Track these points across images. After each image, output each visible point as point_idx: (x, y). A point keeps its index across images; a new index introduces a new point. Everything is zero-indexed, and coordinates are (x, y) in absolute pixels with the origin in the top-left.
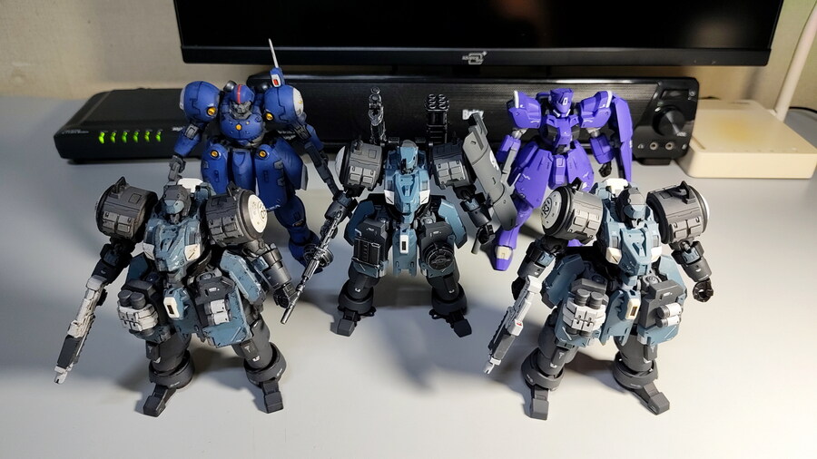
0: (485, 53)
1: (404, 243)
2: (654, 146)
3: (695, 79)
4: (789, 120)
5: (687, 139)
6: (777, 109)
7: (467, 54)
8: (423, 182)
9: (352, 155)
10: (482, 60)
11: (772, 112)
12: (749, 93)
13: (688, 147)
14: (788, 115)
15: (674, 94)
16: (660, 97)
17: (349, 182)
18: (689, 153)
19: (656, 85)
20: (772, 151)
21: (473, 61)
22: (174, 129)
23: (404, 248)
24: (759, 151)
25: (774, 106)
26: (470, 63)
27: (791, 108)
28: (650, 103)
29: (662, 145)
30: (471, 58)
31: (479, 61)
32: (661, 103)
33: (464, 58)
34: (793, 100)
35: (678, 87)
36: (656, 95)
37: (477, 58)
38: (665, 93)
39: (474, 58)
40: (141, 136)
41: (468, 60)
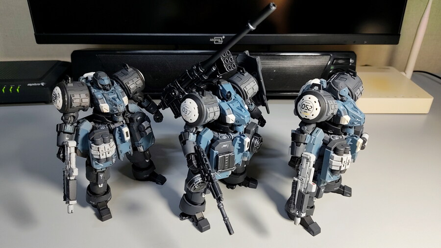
0: (224, 37)
3: (353, 52)
4: (413, 78)
6: (406, 72)
7: (213, 37)
11: (403, 73)
12: (391, 62)
14: (413, 75)
15: (340, 61)
16: (332, 64)
19: (329, 56)
20: (403, 97)
22: (29, 85)
24: (396, 97)
25: (405, 70)
26: (215, 43)
27: (414, 71)
28: (326, 67)
30: (215, 40)
31: (221, 42)
32: (332, 68)
33: (211, 40)
34: (415, 67)
35: (343, 58)
36: (329, 62)
37: (219, 40)
38: (335, 61)
39: (217, 40)
40: (7, 89)
41: (213, 41)
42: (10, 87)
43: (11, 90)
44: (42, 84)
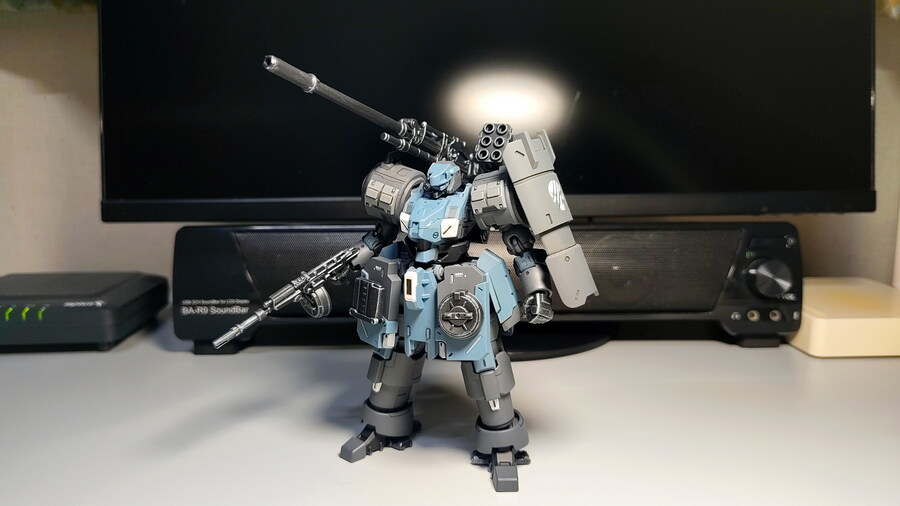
2: (753, 315)
5: (798, 304)
13: (800, 316)
22: (68, 304)
23: (409, 292)
29: (765, 316)
42: (24, 308)
43: (24, 314)
44: (99, 304)
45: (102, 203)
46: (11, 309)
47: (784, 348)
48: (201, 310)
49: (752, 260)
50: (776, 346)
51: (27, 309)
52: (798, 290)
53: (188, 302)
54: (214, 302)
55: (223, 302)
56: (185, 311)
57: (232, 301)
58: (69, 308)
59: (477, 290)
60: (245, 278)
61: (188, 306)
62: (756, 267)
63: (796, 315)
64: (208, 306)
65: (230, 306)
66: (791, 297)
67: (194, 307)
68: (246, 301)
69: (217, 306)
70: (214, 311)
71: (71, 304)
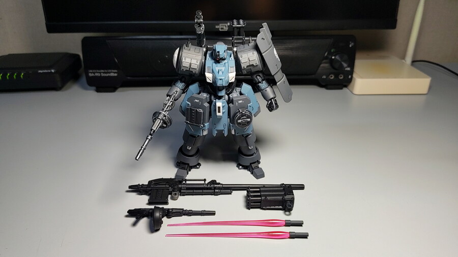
0: (229, 24)
1: (219, 108)
2: (332, 76)
3: (353, 35)
5: (351, 72)
7: (218, 25)
8: (231, 67)
9: (184, 51)
10: (227, 28)
13: (352, 77)
15: (341, 44)
17: (182, 68)
18: (353, 80)
21: (222, 28)
22: (39, 71)
23: (219, 112)
26: (220, 30)
29: (337, 76)
30: (221, 27)
31: (226, 29)
32: (333, 50)
33: (217, 27)
37: (224, 27)
39: (222, 27)
40: (18, 76)
41: (219, 29)
42: (21, 73)
43: (22, 76)
44: (53, 71)
45: (46, 23)
46: (16, 74)
47: (345, 90)
48: (96, 74)
49: (334, 52)
50: (342, 89)
51: (23, 74)
52: (352, 65)
53: (91, 71)
54: (102, 71)
55: (106, 71)
56: (90, 75)
57: (110, 71)
58: (40, 73)
59: (249, 107)
60: (115, 61)
61: (91, 73)
62: (335, 56)
63: (350, 77)
64: (100, 73)
65: (110, 73)
66: (349, 69)
67: (94, 73)
68: (116, 71)
69: (104, 73)
70: (103, 75)
71: (41, 71)
